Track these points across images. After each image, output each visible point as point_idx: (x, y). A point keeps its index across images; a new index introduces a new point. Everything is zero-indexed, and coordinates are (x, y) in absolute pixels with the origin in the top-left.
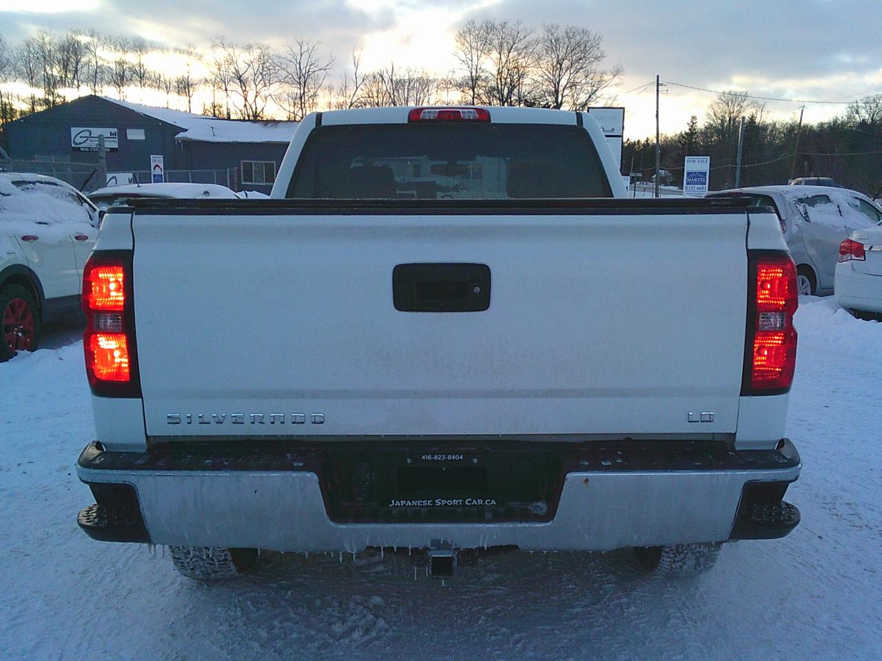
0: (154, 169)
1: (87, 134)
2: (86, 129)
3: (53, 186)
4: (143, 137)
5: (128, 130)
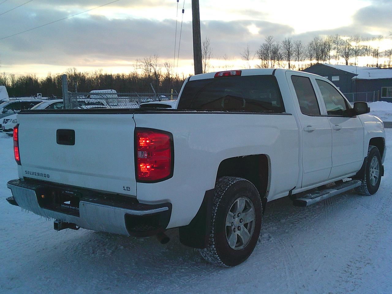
4: (338, 79)
5: (332, 77)
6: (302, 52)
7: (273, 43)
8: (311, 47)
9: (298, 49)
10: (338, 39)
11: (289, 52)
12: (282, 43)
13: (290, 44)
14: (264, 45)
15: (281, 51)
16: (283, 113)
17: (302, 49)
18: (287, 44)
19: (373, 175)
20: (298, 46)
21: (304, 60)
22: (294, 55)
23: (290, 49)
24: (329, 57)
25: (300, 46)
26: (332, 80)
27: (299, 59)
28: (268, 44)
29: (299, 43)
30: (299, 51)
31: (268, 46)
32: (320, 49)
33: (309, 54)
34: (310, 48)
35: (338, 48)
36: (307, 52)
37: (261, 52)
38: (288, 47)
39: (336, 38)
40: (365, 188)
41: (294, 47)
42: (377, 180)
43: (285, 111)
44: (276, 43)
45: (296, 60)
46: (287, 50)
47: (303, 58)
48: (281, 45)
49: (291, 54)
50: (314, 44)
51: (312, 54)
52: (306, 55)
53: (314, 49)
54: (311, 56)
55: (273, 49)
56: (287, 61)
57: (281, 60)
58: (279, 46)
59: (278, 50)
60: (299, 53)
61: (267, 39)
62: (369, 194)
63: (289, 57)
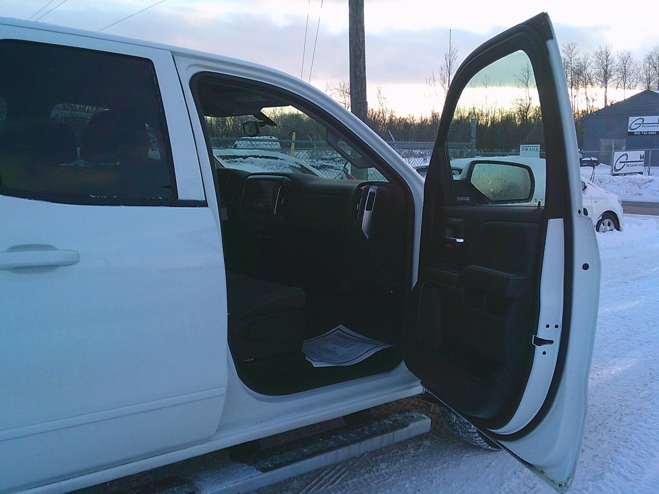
1: (640, 121)
2: (640, 117)
3: (274, 160)
6: (631, 71)
7: (577, 57)
8: (650, 64)
9: (625, 67)
11: (606, 72)
12: (592, 55)
13: (609, 57)
15: (592, 70)
17: (632, 68)
18: (604, 58)
20: (626, 60)
21: (636, 86)
22: (615, 77)
23: (610, 66)
25: (628, 62)
27: (626, 85)
29: (627, 56)
30: (625, 70)
31: (566, 61)
33: (645, 77)
34: (647, 64)
36: (641, 72)
38: (605, 63)
41: (616, 62)
44: (583, 55)
45: (619, 86)
46: (603, 69)
47: (634, 84)
48: (592, 59)
49: (610, 75)
50: (654, 58)
51: (651, 76)
52: (640, 78)
53: (655, 68)
54: (649, 80)
55: (575, 66)
56: (601, 87)
57: (589, 86)
58: (588, 61)
59: (585, 68)
60: (625, 74)
61: (564, 49)
62: (490, 447)
63: (606, 81)
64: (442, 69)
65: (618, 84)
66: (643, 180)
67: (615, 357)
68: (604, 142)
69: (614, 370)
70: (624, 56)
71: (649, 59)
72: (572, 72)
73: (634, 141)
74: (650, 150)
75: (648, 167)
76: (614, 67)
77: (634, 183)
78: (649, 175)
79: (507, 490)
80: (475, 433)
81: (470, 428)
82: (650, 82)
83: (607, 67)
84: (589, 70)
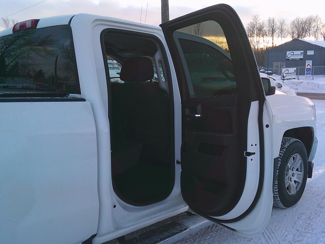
0: (307, 66)
4: (313, 54)
5: (307, 51)
6: (285, 29)
7: (259, 22)
8: (294, 25)
9: (282, 27)
10: (318, 18)
11: (273, 29)
12: (267, 21)
13: (274, 22)
14: (251, 23)
15: (266, 28)
16: (71, 95)
17: (285, 27)
18: (272, 22)
19: (294, 179)
20: (282, 24)
21: (287, 36)
22: (277, 32)
23: (275, 26)
24: (310, 34)
25: (283, 24)
26: (307, 54)
27: (282, 35)
28: (255, 22)
29: (282, 21)
31: (254, 24)
32: (301, 26)
33: (291, 31)
34: (292, 26)
35: (317, 26)
36: (289, 29)
37: (248, 29)
38: (272, 25)
39: (316, 17)
40: (277, 200)
41: (278, 24)
42: (300, 186)
43: (78, 91)
44: (262, 21)
45: (279, 36)
46: (272, 28)
47: (286, 35)
48: (266, 23)
49: (275, 31)
50: (296, 22)
51: (294, 31)
52: (289, 32)
53: (296, 27)
54: (293, 33)
55: (258, 26)
56: (271, 37)
57: (265, 36)
58: (265, 24)
59: (263, 27)
60: (282, 31)
61: (253, 18)
62: (284, 207)
63: (273, 33)
64: (195, 27)
65: (279, 35)
66: (298, 82)
67: (318, 165)
68: (275, 64)
69: (320, 171)
70: (281, 22)
71: (293, 23)
72: (257, 29)
73: (290, 63)
74: (299, 67)
75: (298, 76)
76: (276, 27)
77: (294, 83)
78: (298, 80)
79: (299, 225)
80: (279, 201)
81: (277, 199)
82: (293, 34)
83: (273, 27)
84: (265, 28)
